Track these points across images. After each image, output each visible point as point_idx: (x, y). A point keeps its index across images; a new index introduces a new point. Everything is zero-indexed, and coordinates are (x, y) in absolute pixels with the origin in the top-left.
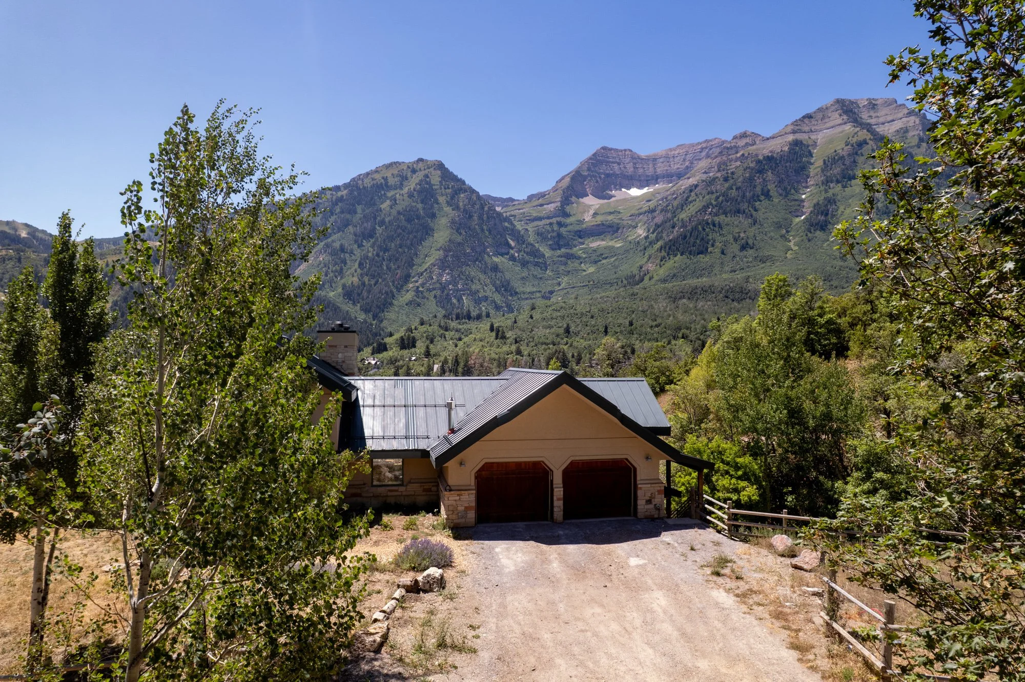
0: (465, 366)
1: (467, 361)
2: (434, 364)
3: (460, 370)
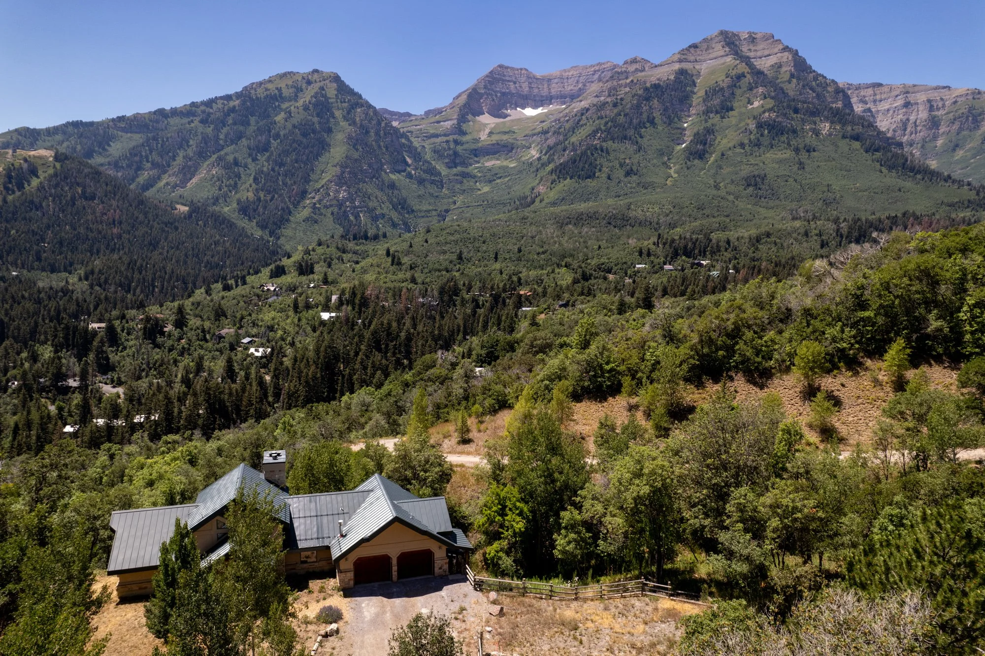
0: (362, 297)
2: (332, 294)
3: (357, 301)
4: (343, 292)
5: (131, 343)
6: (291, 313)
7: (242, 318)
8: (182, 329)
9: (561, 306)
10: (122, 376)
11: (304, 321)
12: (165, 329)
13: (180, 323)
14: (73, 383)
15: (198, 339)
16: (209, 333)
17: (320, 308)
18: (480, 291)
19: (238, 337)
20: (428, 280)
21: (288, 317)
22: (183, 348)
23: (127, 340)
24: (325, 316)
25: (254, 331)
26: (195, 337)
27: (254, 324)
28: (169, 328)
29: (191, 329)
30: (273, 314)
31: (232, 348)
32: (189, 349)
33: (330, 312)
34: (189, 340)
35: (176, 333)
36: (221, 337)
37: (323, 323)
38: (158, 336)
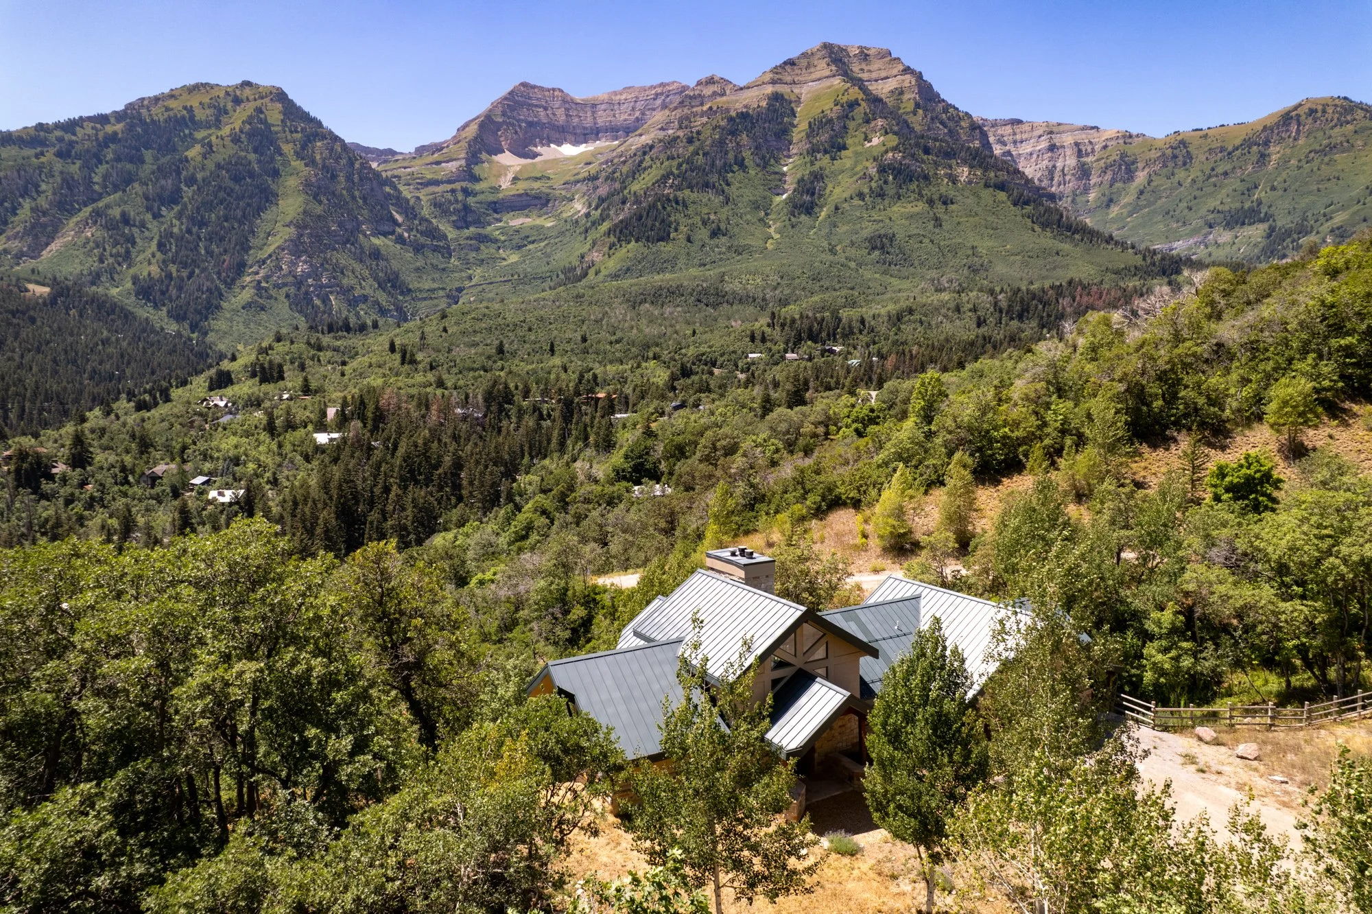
0: (377, 408)
1: (378, 401)
2: (326, 406)
3: (370, 414)
4: (345, 404)
6: (264, 436)
7: (184, 448)
8: (84, 468)
9: (676, 408)
11: (288, 448)
12: (54, 471)
13: (80, 459)
15: (116, 483)
16: (133, 472)
17: (310, 427)
18: (542, 395)
19: (184, 476)
20: (461, 383)
21: (259, 443)
22: (92, 498)
24: (322, 438)
25: (207, 466)
26: (110, 480)
27: (206, 456)
28: (60, 469)
29: (101, 468)
30: (233, 440)
31: (176, 494)
32: (102, 499)
33: (329, 433)
34: (101, 485)
35: (75, 475)
36: (154, 480)
37: (319, 449)
38: (43, 481)
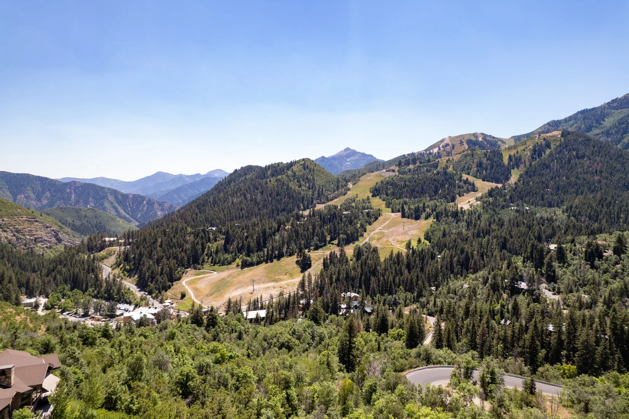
5: (575, 262)
8: (619, 256)
10: (562, 286)
12: (604, 254)
13: (620, 250)
14: (523, 285)
22: (616, 272)
23: (573, 259)
28: (609, 253)
32: (622, 274)
34: (624, 266)
35: (614, 258)
38: (597, 259)
